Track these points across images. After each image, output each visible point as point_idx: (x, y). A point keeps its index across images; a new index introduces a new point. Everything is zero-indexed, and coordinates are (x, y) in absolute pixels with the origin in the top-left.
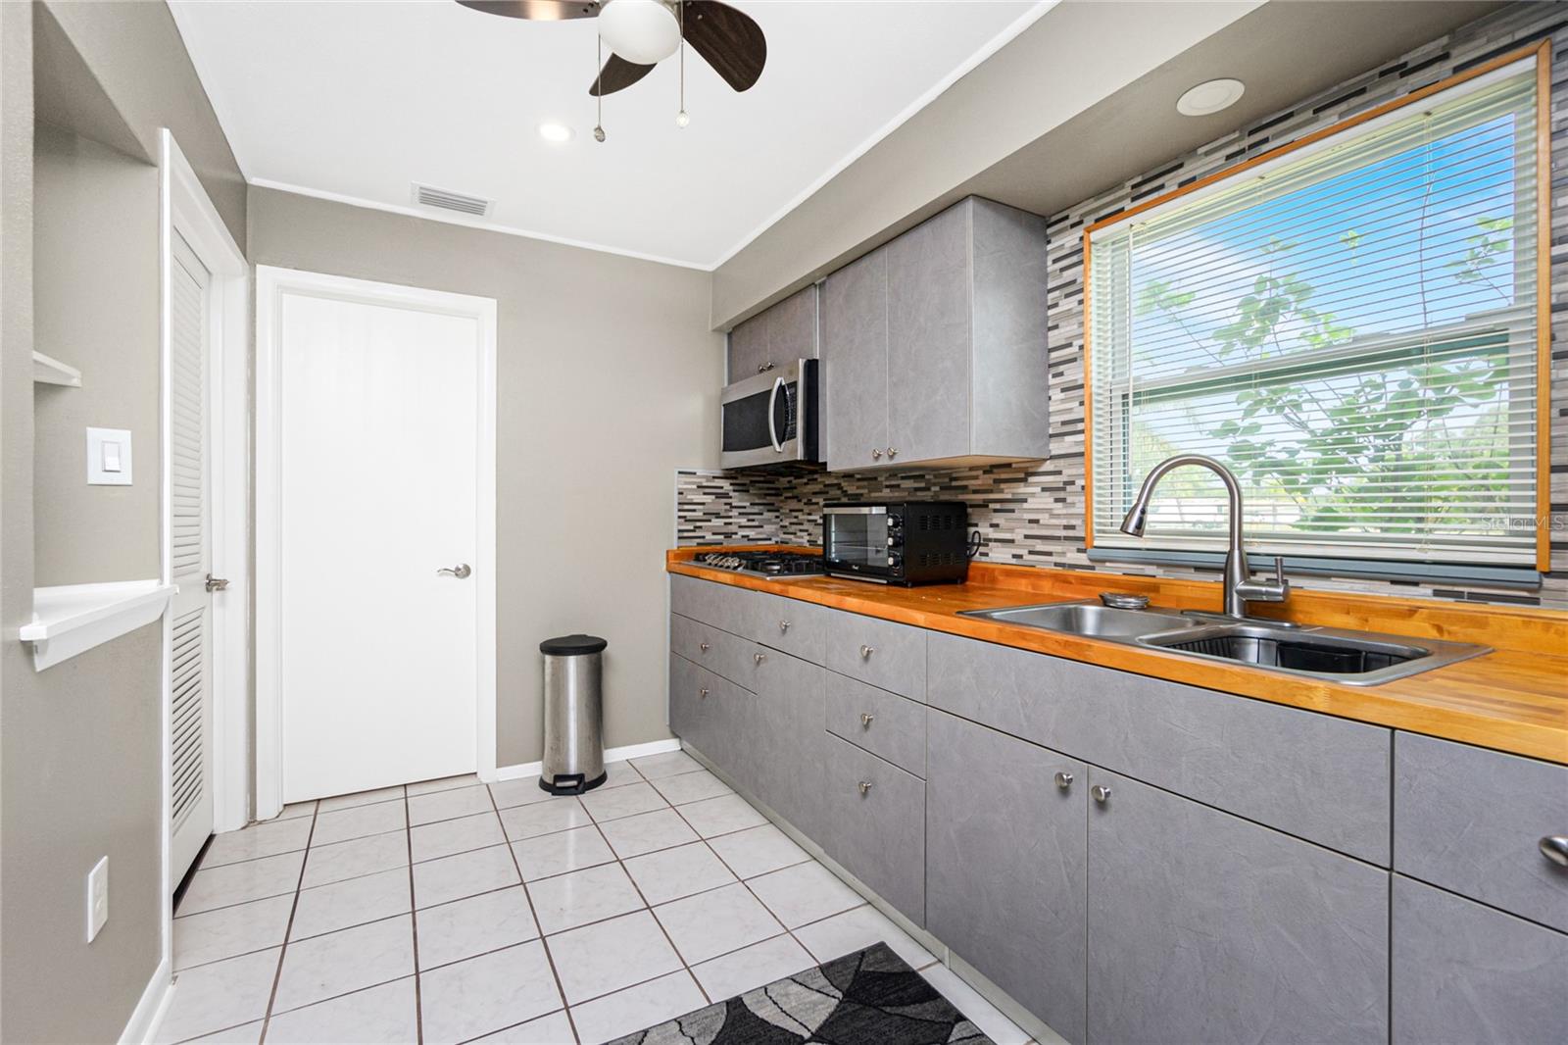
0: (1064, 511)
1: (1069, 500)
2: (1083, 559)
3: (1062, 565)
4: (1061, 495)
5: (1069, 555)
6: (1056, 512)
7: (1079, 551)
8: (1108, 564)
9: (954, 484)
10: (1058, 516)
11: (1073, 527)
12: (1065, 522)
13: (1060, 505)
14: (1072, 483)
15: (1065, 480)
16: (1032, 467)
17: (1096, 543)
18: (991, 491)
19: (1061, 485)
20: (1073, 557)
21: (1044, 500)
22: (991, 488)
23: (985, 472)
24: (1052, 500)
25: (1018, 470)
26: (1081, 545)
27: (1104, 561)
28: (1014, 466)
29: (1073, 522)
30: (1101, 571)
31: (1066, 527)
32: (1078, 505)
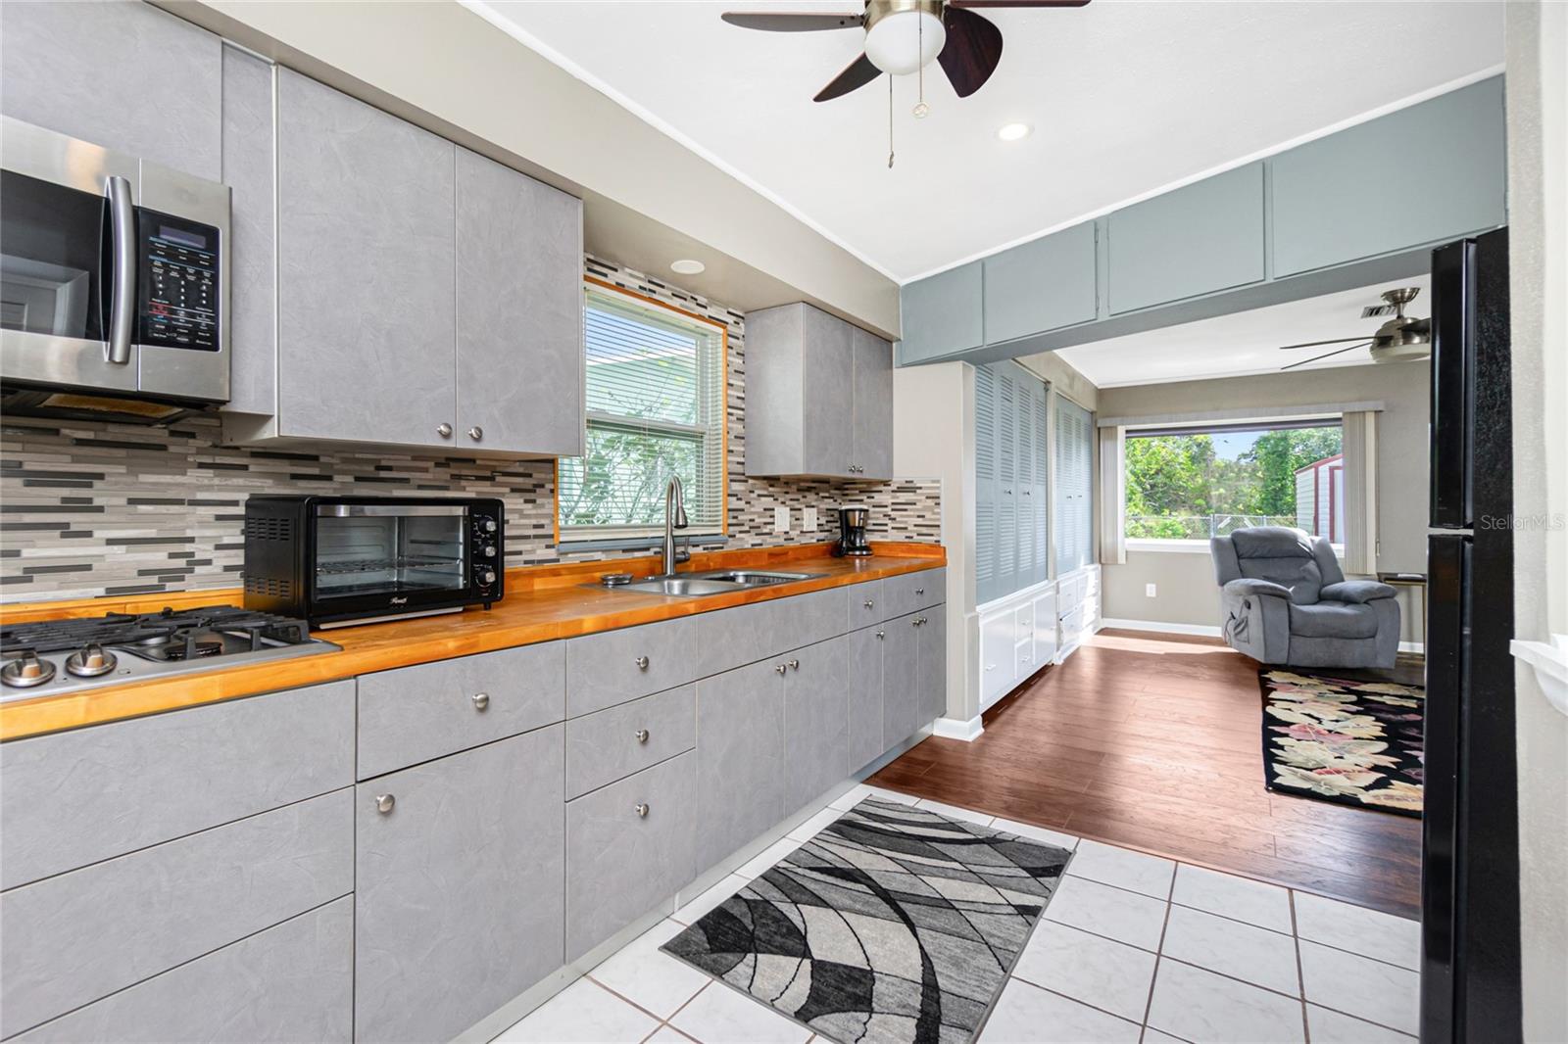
0: (534, 512)
1: (538, 502)
2: (552, 554)
3: (532, 562)
4: (531, 496)
5: (539, 552)
6: (525, 512)
7: (548, 547)
8: (570, 555)
9: (383, 474)
10: (528, 516)
11: (542, 526)
12: (534, 522)
13: (530, 506)
14: (542, 486)
15: (535, 482)
16: (500, 466)
17: (561, 539)
18: (446, 488)
19: (531, 487)
20: (542, 553)
21: (515, 501)
22: (447, 484)
23: (438, 465)
24: (522, 501)
25: (486, 467)
26: (549, 542)
27: (567, 553)
28: (478, 462)
29: (542, 522)
30: (563, 561)
31: (536, 527)
32: (547, 506)
